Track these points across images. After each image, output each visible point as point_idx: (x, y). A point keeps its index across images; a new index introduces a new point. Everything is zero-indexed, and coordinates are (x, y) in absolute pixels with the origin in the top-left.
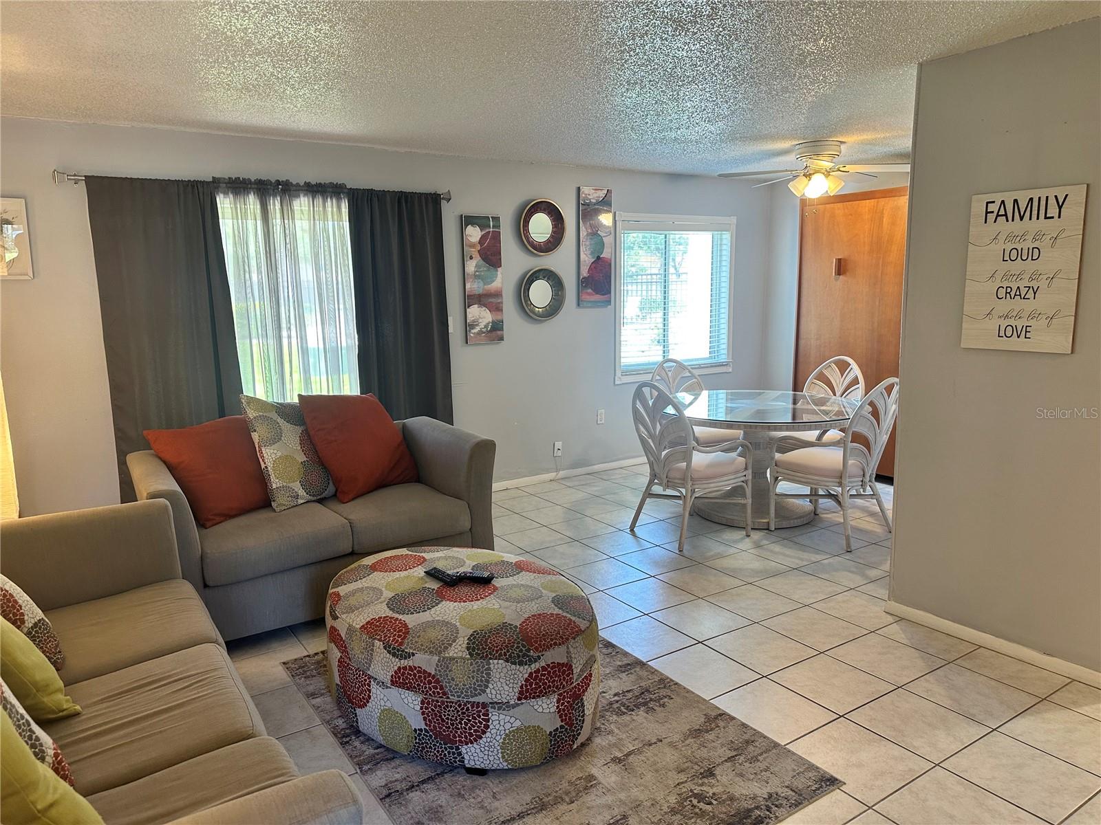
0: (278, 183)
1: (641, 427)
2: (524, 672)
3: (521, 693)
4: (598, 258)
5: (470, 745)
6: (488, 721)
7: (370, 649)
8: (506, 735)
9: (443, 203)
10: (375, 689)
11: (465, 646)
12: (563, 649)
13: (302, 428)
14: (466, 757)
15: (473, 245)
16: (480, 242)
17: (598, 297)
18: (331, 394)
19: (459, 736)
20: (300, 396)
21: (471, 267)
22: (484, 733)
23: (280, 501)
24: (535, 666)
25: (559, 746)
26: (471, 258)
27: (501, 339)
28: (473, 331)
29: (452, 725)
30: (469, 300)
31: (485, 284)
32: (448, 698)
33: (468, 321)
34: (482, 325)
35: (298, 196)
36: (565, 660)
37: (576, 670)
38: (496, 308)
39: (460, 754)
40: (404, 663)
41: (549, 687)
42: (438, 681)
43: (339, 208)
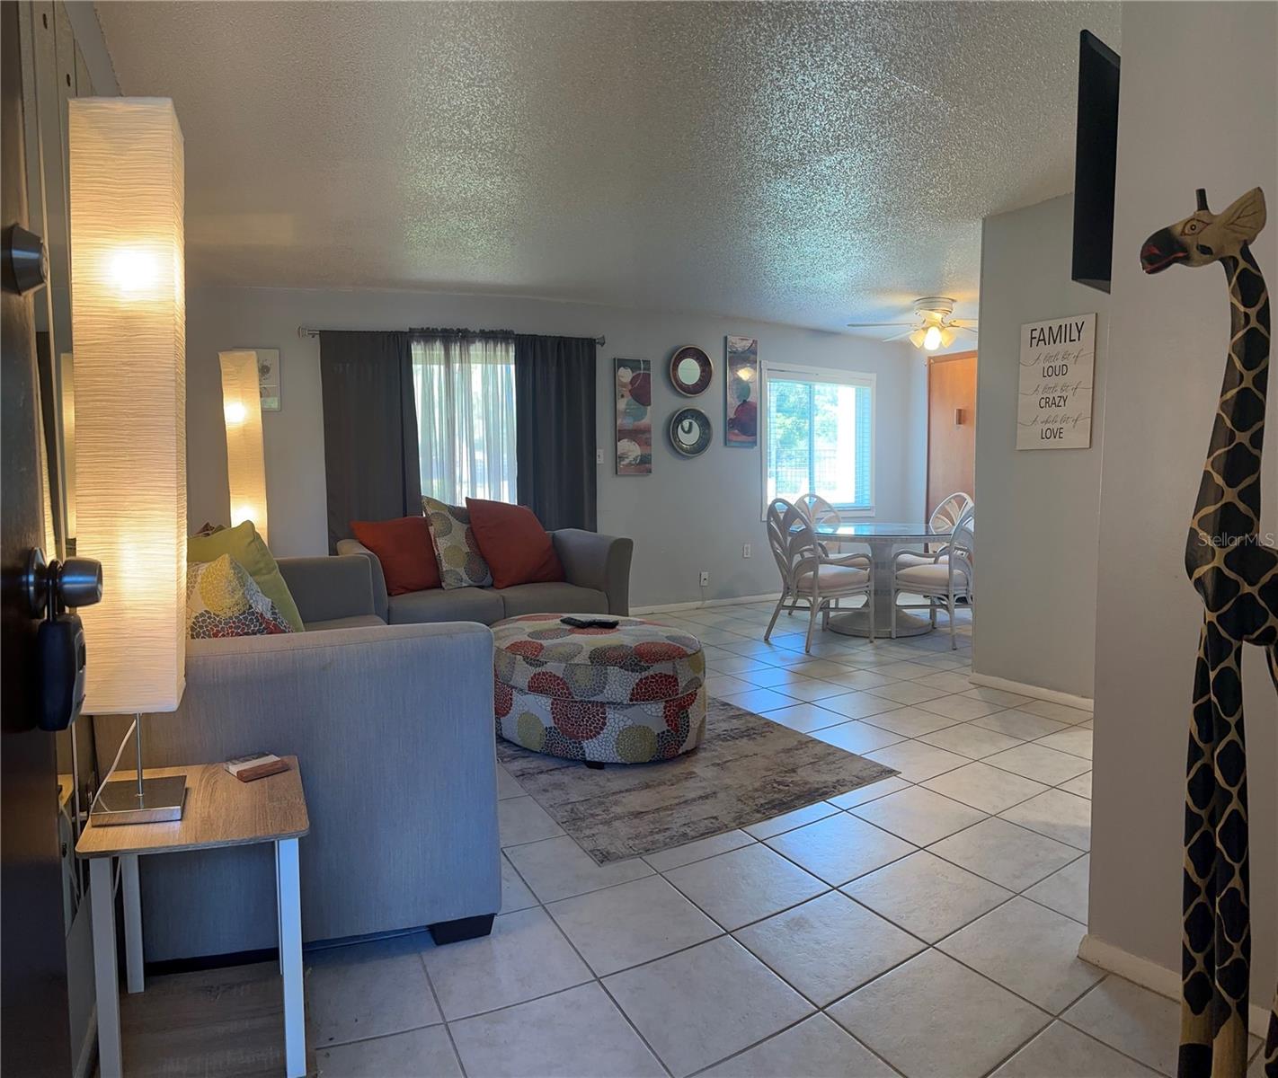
0: (459, 331)
1: (775, 543)
2: (635, 678)
3: (632, 694)
4: (745, 401)
5: (590, 740)
6: (605, 718)
7: (512, 664)
8: (620, 732)
9: (598, 347)
10: (516, 695)
11: (588, 656)
12: (670, 665)
13: (469, 526)
14: (587, 750)
15: (624, 385)
16: (631, 383)
17: (743, 438)
18: (492, 499)
19: (582, 732)
20: (467, 498)
21: (622, 405)
22: (602, 729)
23: (448, 581)
24: (646, 674)
25: (665, 748)
26: (622, 396)
27: (650, 472)
28: (622, 463)
29: (576, 722)
30: (620, 434)
31: (635, 421)
32: (573, 697)
33: (618, 453)
34: (631, 458)
35: (474, 343)
36: (672, 674)
37: (682, 684)
38: (646, 443)
39: (582, 748)
40: (539, 670)
41: (657, 692)
42: (564, 683)
43: (507, 351)
